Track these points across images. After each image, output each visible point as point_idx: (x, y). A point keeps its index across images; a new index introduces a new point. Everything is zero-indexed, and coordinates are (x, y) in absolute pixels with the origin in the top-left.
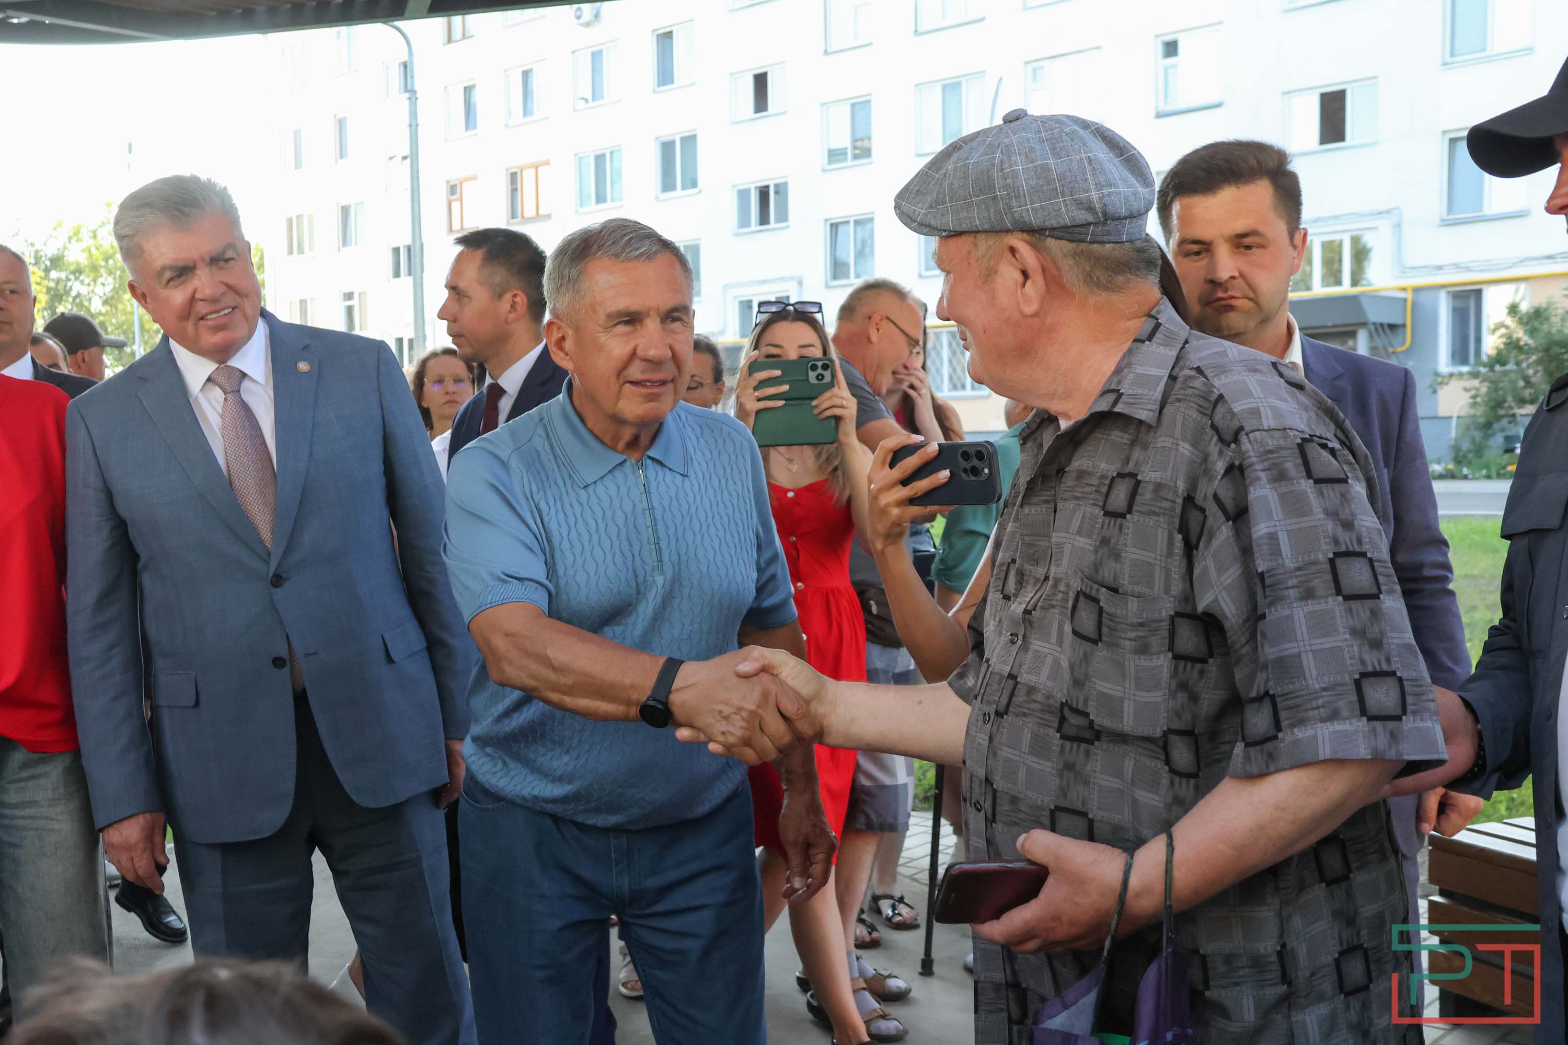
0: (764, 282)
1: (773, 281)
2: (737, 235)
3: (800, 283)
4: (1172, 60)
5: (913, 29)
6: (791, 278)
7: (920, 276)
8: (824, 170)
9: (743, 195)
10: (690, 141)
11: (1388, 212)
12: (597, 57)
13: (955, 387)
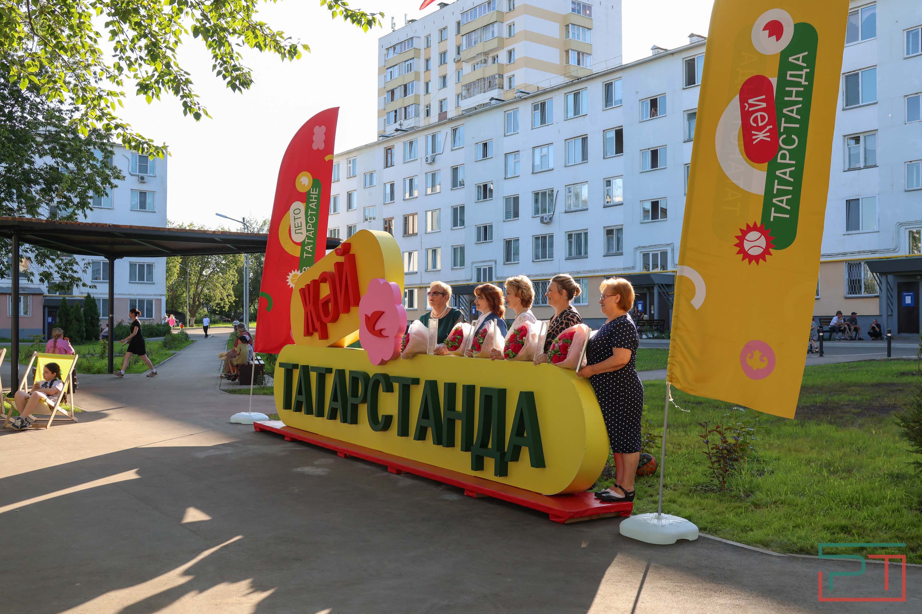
0: (485, 261)
1: (487, 261)
2: (476, 244)
3: (496, 262)
4: (609, 188)
5: (532, 171)
6: (493, 261)
7: (533, 261)
8: (504, 221)
9: (479, 229)
10: (462, 208)
11: (670, 244)
12: (434, 175)
13: (543, 303)
